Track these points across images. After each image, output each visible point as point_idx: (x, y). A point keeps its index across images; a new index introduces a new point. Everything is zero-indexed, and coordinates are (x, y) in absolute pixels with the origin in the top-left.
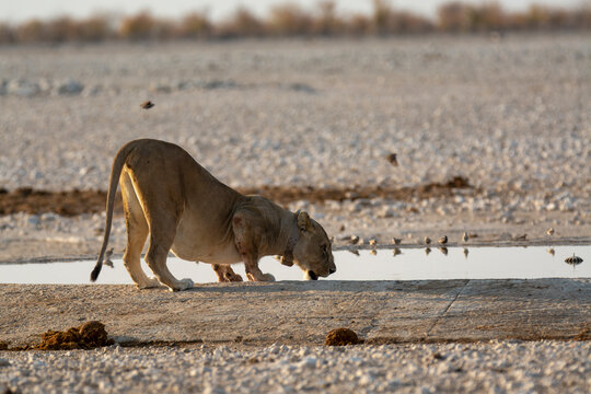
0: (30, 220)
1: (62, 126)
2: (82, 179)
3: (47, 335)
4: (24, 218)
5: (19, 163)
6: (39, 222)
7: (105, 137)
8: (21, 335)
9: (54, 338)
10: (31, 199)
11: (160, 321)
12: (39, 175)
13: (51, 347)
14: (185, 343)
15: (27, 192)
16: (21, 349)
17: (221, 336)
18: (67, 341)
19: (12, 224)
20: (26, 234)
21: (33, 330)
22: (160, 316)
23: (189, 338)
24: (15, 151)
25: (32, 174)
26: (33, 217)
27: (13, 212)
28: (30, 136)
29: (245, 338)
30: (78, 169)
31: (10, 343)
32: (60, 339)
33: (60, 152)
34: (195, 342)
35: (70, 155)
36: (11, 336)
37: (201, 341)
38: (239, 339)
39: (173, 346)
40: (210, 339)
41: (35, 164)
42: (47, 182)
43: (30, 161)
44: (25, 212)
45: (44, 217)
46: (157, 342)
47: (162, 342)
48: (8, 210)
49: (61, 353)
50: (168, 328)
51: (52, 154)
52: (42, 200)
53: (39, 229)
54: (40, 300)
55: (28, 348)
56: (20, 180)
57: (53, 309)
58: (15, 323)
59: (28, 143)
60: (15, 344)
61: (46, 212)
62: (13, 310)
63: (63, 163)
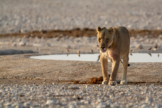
0: (88, 39)
1: (99, 7)
2: (106, 25)
3: (92, 79)
4: (86, 38)
5: (84, 19)
6: (90, 40)
7: (114, 11)
8: (83, 78)
9: (95, 80)
10: (88, 32)
11: (131, 75)
12: (91, 24)
13: (94, 83)
14: (140, 83)
15: (87, 30)
16: (83, 83)
17: (152, 81)
18: (99, 81)
19: (81, 40)
20: (86, 44)
21: (88, 77)
22: (131, 73)
23: (141, 81)
24: (83, 15)
25: (89, 23)
26: (89, 38)
27: (82, 36)
28: (88, 10)
29: (160, 82)
30: (104, 22)
31: (79, 81)
32: (97, 80)
33: (99, 16)
34: (143, 82)
35: (102, 17)
36: (80, 79)
37: (145, 82)
38: (158, 82)
39: (136, 84)
40: (149, 82)
41: (90, 20)
42: (94, 26)
43: (88, 19)
44: (86, 36)
45: (93, 38)
46: (130, 82)
47: (132, 82)
48: (80, 35)
49: (97, 85)
50: (134, 77)
51: (96, 17)
52: (92, 32)
53: (90, 42)
54: (90, 67)
55: (86, 83)
56: (85, 25)
57: (95, 70)
58: (81, 74)
59: (87, 13)
60: (81, 82)
61: (93, 36)
62: (81, 70)
63: (99, 20)
